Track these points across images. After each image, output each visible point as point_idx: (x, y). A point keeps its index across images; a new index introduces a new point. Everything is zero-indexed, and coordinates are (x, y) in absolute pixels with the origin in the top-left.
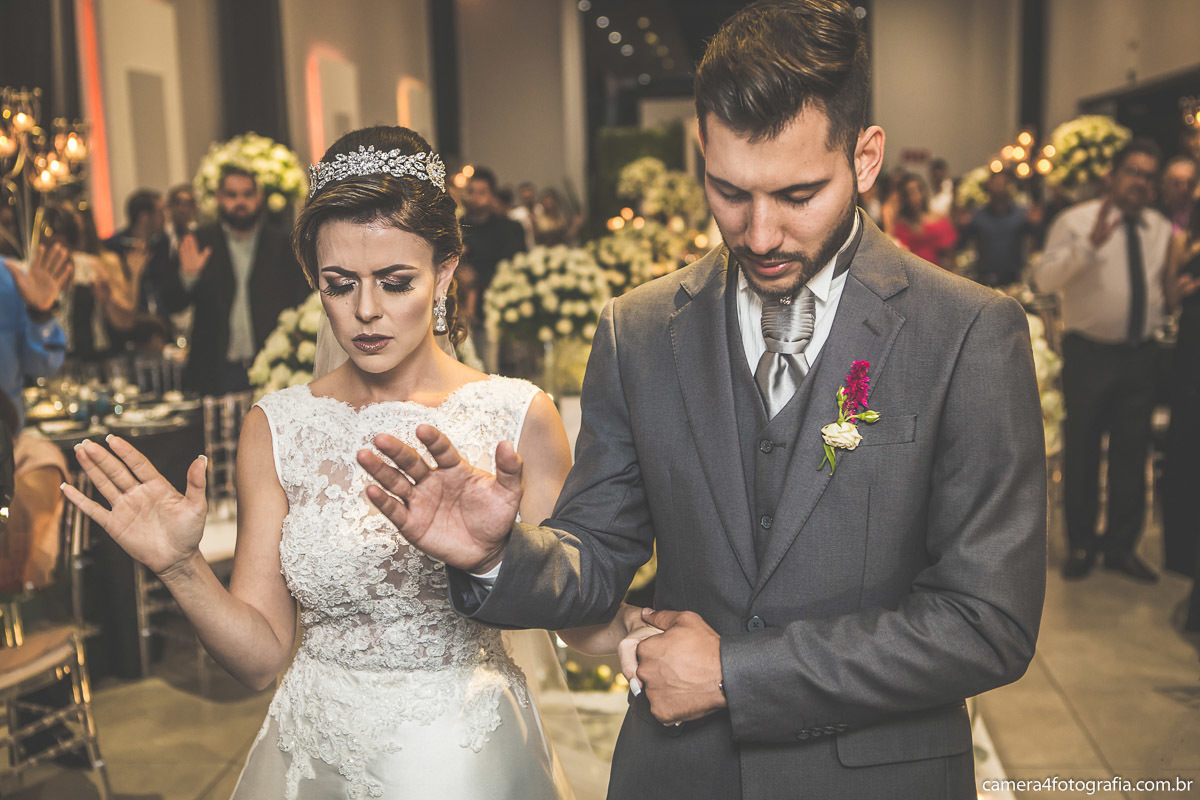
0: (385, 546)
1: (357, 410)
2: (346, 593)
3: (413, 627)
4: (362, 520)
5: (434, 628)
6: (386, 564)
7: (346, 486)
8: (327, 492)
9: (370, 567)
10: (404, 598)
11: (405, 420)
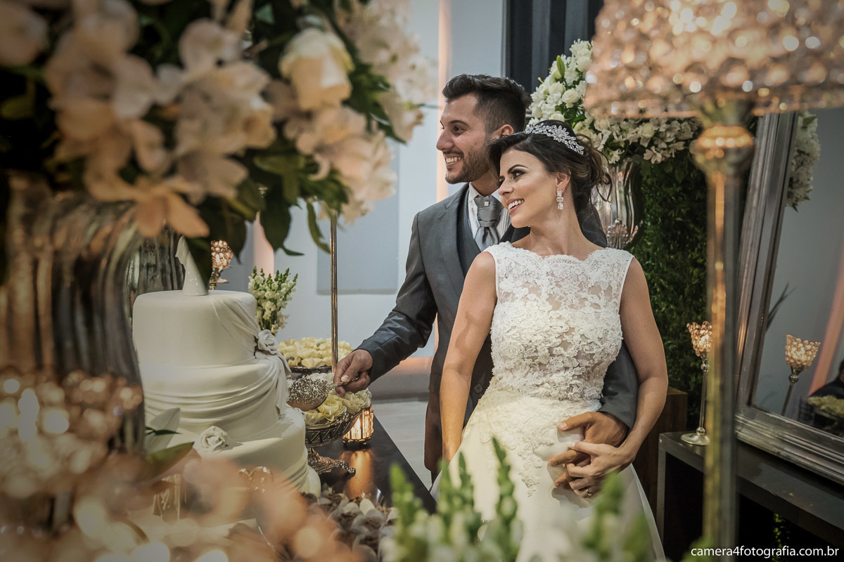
0: (562, 327)
1: (543, 258)
2: (536, 351)
3: (569, 375)
4: (549, 311)
5: (579, 377)
6: (561, 336)
7: (539, 295)
8: (528, 296)
9: (553, 337)
10: (567, 357)
11: (569, 265)
